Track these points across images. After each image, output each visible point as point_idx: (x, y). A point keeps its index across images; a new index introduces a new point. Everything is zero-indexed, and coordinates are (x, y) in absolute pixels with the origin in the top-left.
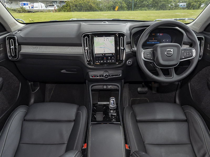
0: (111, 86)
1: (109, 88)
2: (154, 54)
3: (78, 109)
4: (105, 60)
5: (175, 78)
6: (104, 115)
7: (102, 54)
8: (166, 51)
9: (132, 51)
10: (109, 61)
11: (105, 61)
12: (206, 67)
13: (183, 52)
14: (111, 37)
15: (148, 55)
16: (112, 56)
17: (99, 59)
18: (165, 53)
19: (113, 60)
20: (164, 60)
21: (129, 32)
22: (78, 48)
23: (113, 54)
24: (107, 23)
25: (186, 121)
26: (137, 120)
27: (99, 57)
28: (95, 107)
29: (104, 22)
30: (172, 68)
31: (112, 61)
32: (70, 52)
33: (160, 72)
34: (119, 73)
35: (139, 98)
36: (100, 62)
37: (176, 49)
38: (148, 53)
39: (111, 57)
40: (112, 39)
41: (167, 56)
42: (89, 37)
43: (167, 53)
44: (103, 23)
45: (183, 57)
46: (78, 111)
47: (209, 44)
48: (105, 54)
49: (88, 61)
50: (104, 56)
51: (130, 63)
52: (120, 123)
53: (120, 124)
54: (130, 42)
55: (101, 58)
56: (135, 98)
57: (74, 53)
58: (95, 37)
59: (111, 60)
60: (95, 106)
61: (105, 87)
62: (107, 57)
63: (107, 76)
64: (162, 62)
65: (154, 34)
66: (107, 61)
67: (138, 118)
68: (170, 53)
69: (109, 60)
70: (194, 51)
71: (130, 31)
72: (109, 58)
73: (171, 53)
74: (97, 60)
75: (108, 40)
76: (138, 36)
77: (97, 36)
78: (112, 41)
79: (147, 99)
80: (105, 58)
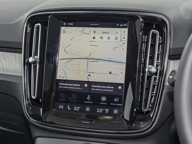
4: (88, 105)
7: (82, 83)
10: (100, 110)
11: (88, 109)
14: (119, 27)
17: (70, 98)
19: (116, 107)
23: (120, 88)
27: (69, 93)
36: (72, 108)
39: (110, 98)
40: (119, 36)
42: (44, 24)
48: (90, 83)
50: (87, 91)
55: (74, 96)
58: (67, 26)
59: (108, 106)
62: (96, 97)
66: (93, 110)
69: (103, 106)
72: (104, 99)
74: (61, 103)
75: (105, 36)
77: (72, 24)
78: (121, 41)
80: (89, 97)
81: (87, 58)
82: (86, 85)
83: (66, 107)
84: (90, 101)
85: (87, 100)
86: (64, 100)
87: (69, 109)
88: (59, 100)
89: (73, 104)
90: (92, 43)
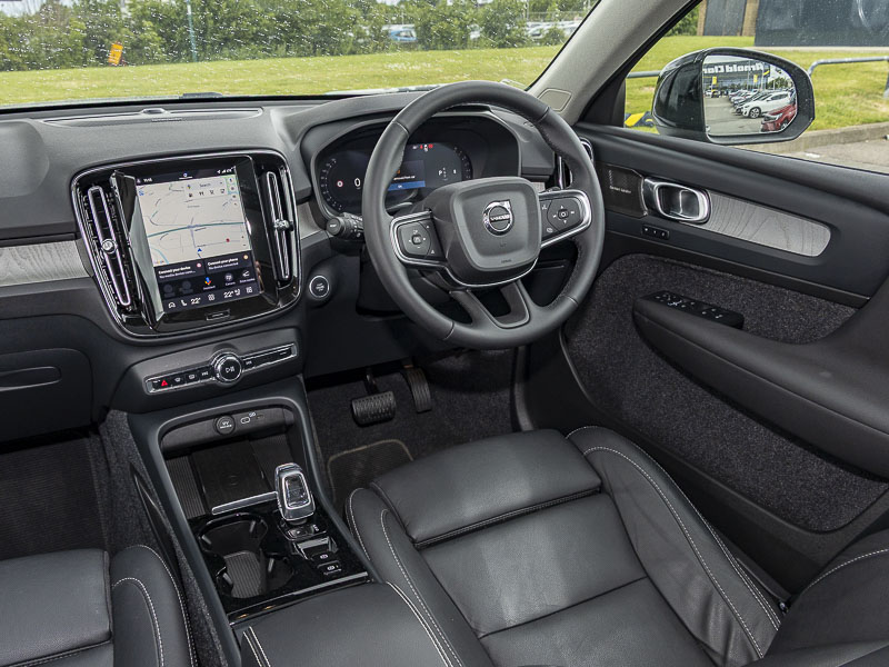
0: (253, 414)
1: (250, 426)
2: (437, 229)
3: (112, 573)
4: (210, 291)
6: (272, 561)
7: (192, 264)
8: (486, 211)
9: (337, 230)
10: (228, 295)
11: (211, 297)
12: (618, 261)
13: (545, 208)
14: (221, 174)
15: (417, 239)
16: (238, 268)
17: (181, 289)
18: (482, 223)
19: (248, 284)
20: (484, 252)
21: (294, 148)
22: (54, 251)
23: (246, 257)
24: (166, 113)
25: (600, 490)
26: (413, 542)
27: (177, 282)
28: (208, 537)
29: (150, 112)
30: (516, 281)
31: (244, 292)
32: (8, 280)
33: (476, 307)
34: (284, 344)
35: (364, 447)
36: (189, 302)
37: (520, 198)
38: (415, 228)
39: (237, 273)
40: (225, 187)
41: (493, 231)
43: (491, 221)
44: (142, 116)
45: (550, 230)
46: (112, 582)
48: (204, 261)
49: (121, 309)
50: (204, 274)
51: (320, 287)
52: (365, 574)
53: (367, 578)
54: (308, 194)
55: (187, 285)
56: (348, 449)
57: (33, 276)
58: (143, 183)
59: (238, 285)
60: (206, 531)
61: (225, 425)
62: (218, 279)
63: (232, 369)
64: (479, 261)
66: (219, 297)
67: (420, 532)
68: (503, 217)
69: (231, 288)
70: (584, 199)
71: (298, 143)
72: (229, 277)
73: (507, 217)
74: (171, 299)
75: (206, 191)
76: (331, 163)
77: (150, 180)
78: (230, 193)
79: (400, 443)
80: (208, 281)
81: (189, 227)
82: (199, 265)
83: (179, 304)
84: (211, 285)
85: (207, 286)
86: (173, 294)
87: (185, 304)
88: (166, 296)
89: (188, 297)
90: (190, 204)
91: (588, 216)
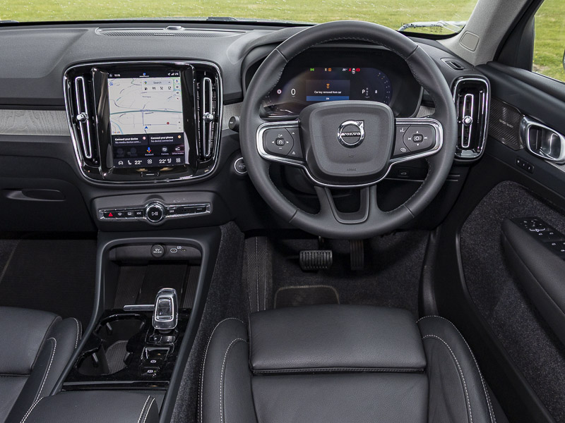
0: (180, 247)
1: (174, 256)
2: (302, 136)
4: (149, 157)
5: (374, 221)
6: (129, 354)
7: (140, 136)
8: (340, 127)
9: (233, 126)
10: (162, 161)
11: (150, 161)
12: (502, 184)
13: (402, 131)
14: (171, 76)
15: (280, 142)
16: (176, 140)
17: (129, 153)
18: (336, 136)
19: (178, 156)
20: (334, 159)
22: (55, 117)
23: (179, 137)
24: (180, 29)
25: (424, 371)
26: (252, 368)
27: (127, 147)
28: (111, 325)
29: (170, 29)
30: (370, 186)
31: (174, 161)
32: (25, 131)
33: (327, 202)
34: (203, 200)
35: (307, 287)
36: (133, 163)
37: (374, 119)
38: (281, 132)
39: (171, 147)
40: (172, 86)
41: (343, 144)
42: (88, 76)
43: (343, 136)
44: (165, 31)
45: (404, 150)
47: (505, 106)
48: (148, 136)
49: (85, 159)
50: (147, 144)
51: (242, 166)
54: (239, 96)
55: (134, 151)
56: (294, 285)
57: (39, 131)
58: (114, 77)
59: (171, 156)
60: (112, 320)
61: (158, 251)
62: (157, 149)
63: (156, 213)
64: (326, 166)
65: (330, 70)
67: (258, 363)
68: (355, 134)
69: (165, 157)
71: (242, 59)
72: (165, 149)
73: (359, 134)
74: (120, 159)
77: (119, 75)
78: (174, 90)
79: (334, 289)
80: (149, 150)
81: (141, 111)
82: (144, 138)
83: (126, 163)
84: (151, 153)
85: (148, 153)
86: (123, 156)
87: (130, 164)
88: (118, 156)
89: (133, 159)
90: (144, 95)
91: (440, 142)
